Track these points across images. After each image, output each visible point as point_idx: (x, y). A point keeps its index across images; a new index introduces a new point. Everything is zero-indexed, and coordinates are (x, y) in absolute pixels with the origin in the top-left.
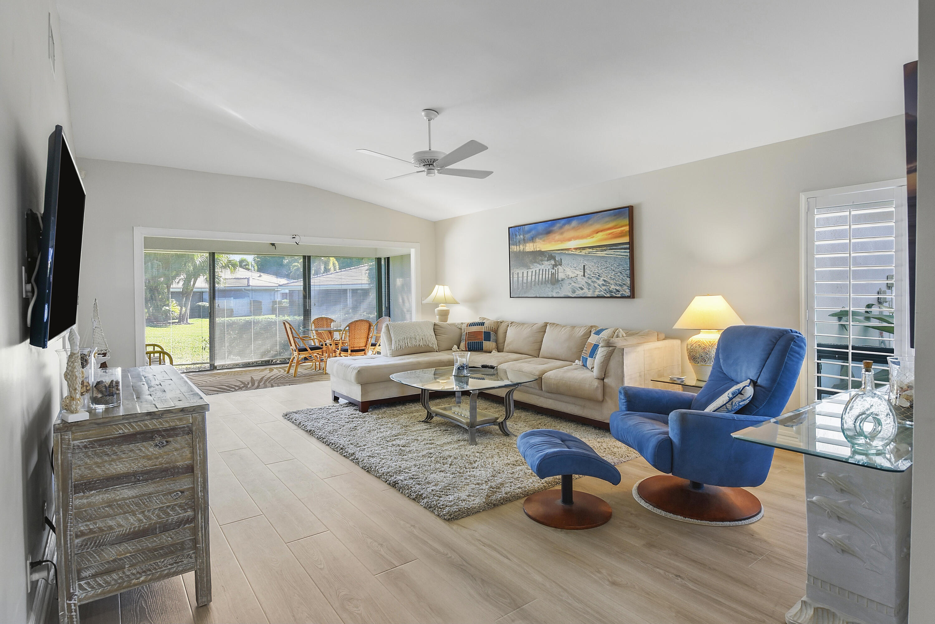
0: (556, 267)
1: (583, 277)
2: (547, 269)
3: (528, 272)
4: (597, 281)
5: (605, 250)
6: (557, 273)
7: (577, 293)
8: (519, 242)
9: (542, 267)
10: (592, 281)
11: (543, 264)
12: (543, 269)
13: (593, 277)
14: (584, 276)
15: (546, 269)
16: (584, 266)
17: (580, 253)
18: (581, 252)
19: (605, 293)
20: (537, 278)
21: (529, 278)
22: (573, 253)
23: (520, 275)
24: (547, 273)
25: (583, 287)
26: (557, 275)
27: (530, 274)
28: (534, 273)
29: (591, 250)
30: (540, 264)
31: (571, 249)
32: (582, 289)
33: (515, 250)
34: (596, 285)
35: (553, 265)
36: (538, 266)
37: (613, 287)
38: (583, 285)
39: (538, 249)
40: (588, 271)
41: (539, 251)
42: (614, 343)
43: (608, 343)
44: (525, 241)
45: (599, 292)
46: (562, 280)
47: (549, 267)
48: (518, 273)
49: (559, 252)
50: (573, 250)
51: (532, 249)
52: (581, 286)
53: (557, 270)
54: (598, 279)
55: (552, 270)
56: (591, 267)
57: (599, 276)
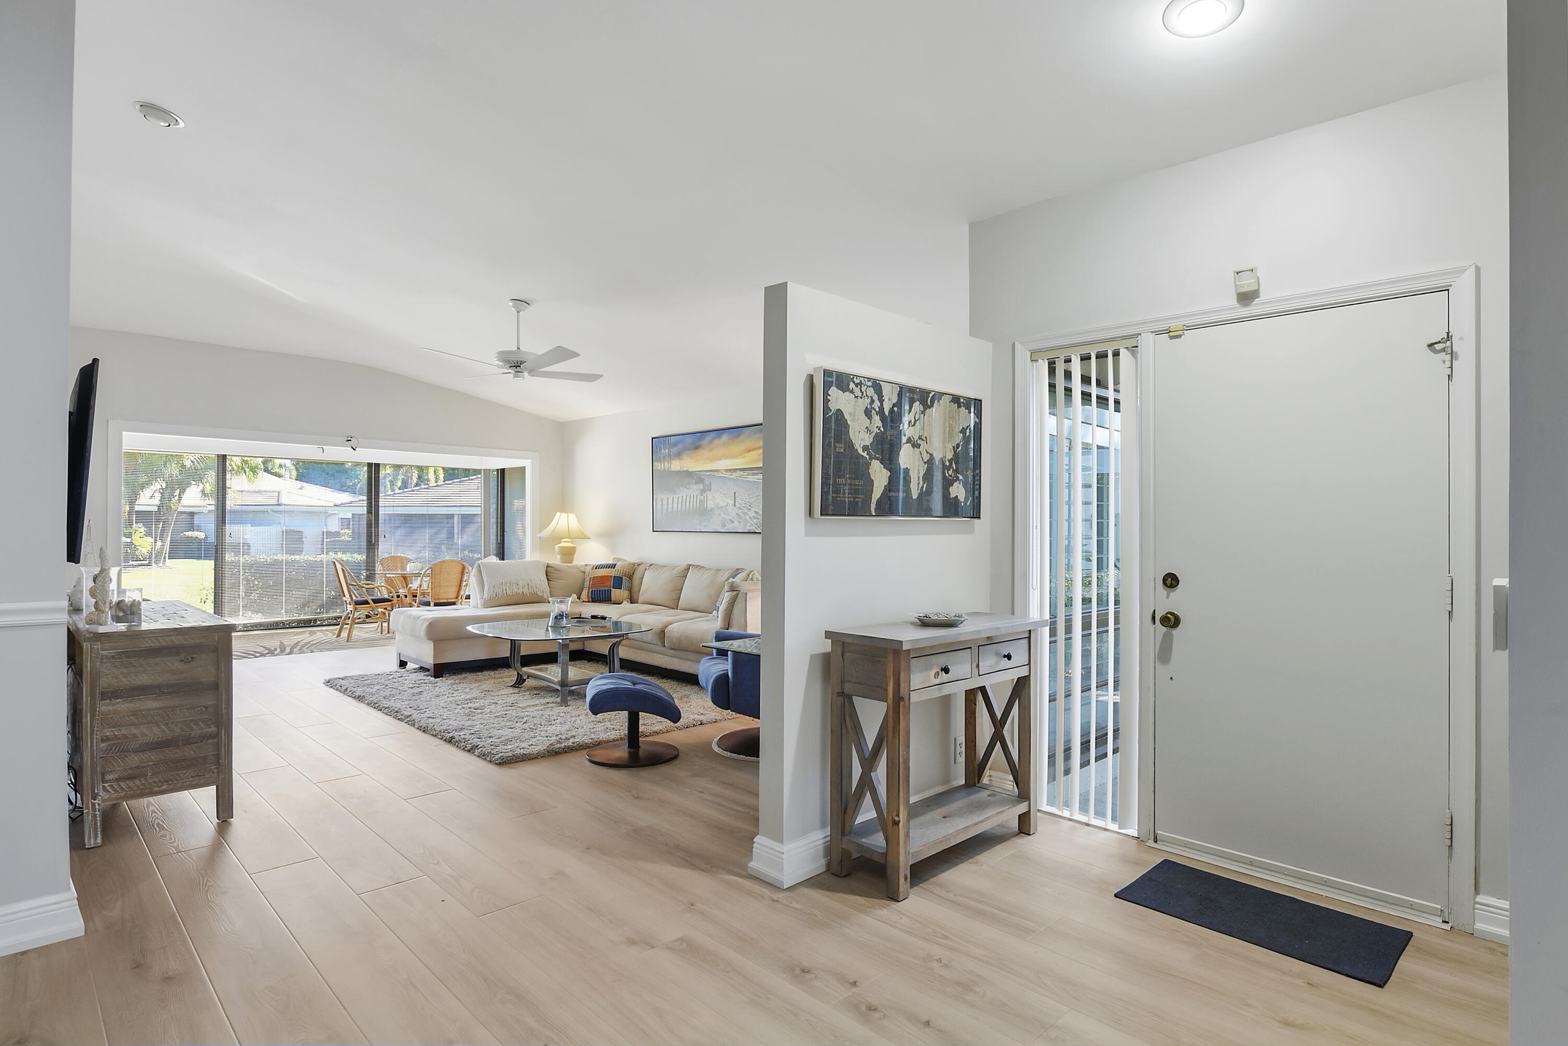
0: (705, 493)
1: (734, 507)
2: (695, 495)
3: (673, 498)
4: (748, 512)
5: (757, 474)
6: (705, 500)
7: (727, 527)
8: (664, 458)
9: (689, 492)
10: (743, 513)
11: (690, 489)
12: (690, 496)
13: (744, 507)
14: (735, 505)
15: (693, 495)
16: (735, 493)
17: (731, 477)
18: (731, 475)
19: (756, 528)
20: (684, 507)
21: (675, 506)
22: (723, 475)
23: (665, 502)
24: (695, 500)
25: (734, 520)
26: (705, 503)
27: (676, 500)
28: (680, 500)
29: (742, 473)
30: (687, 488)
31: (720, 470)
32: (732, 522)
33: (659, 468)
34: (747, 518)
35: (702, 491)
36: (685, 490)
38: (734, 518)
39: (685, 469)
40: (738, 500)
41: (686, 471)
42: (738, 587)
43: (731, 586)
44: (670, 457)
45: (750, 526)
47: (697, 493)
48: (662, 499)
49: (708, 473)
50: (724, 472)
51: (678, 469)
52: (732, 518)
53: (705, 497)
54: (749, 510)
55: (701, 497)
56: (742, 494)
57: (750, 506)
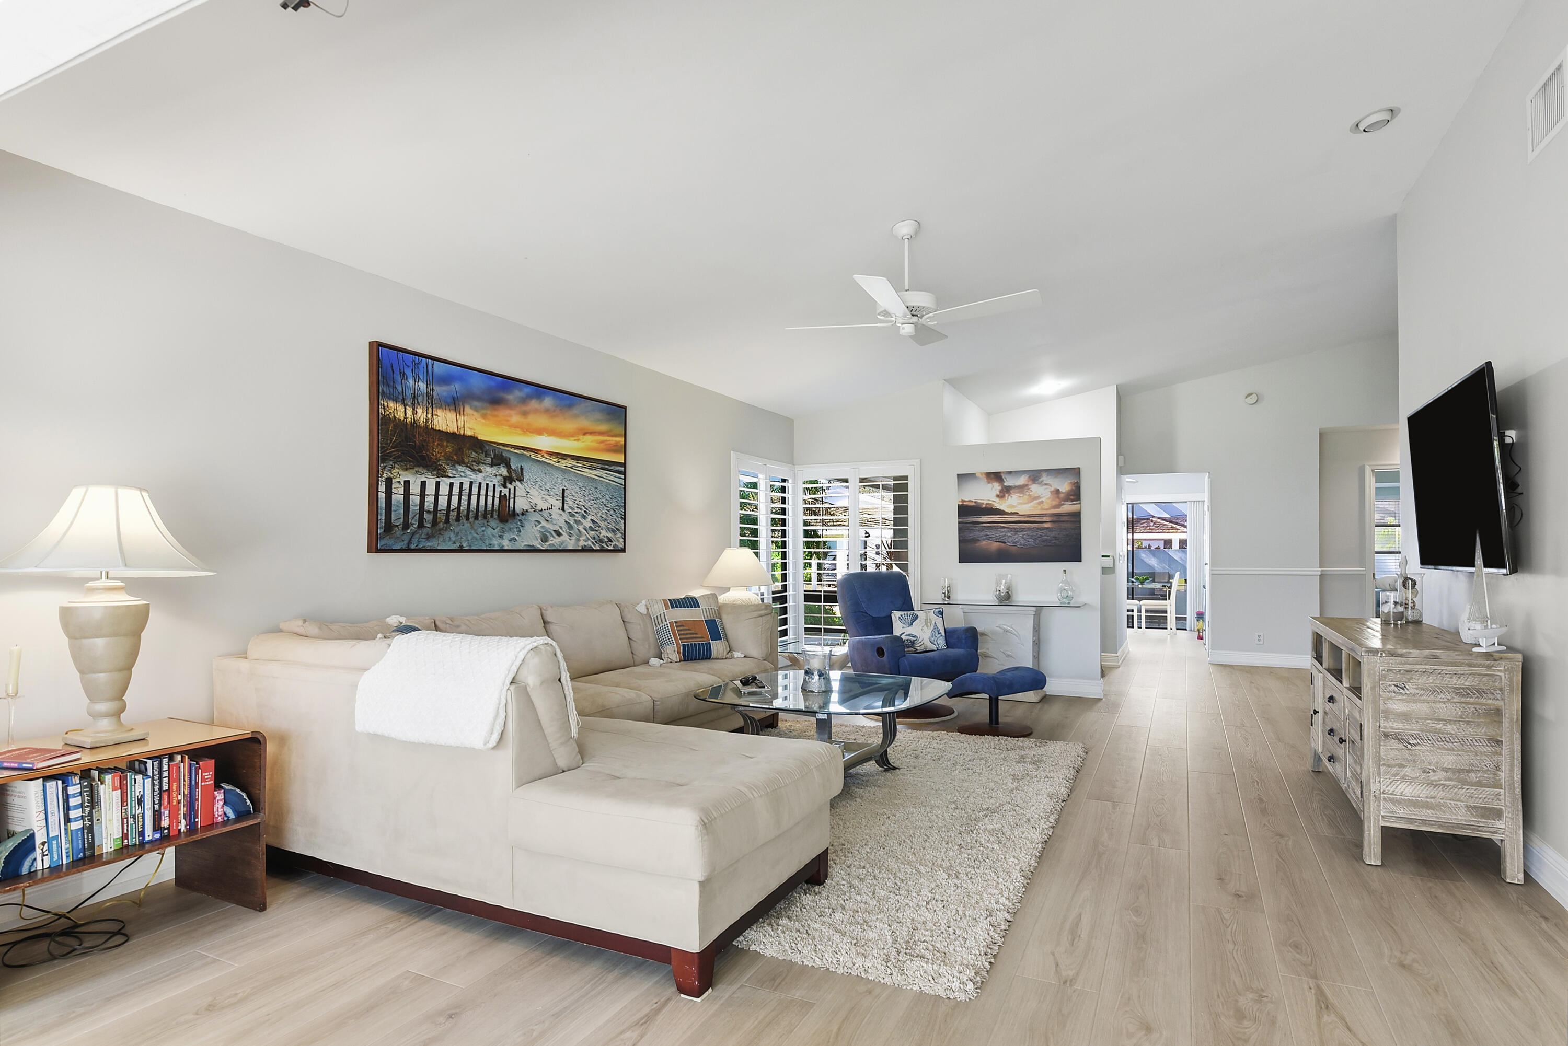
0: (511, 483)
1: (561, 512)
2: (491, 485)
3: (438, 484)
4: (583, 521)
5: (595, 469)
6: (512, 496)
7: (551, 542)
8: (414, 397)
9: (479, 478)
10: (575, 521)
11: (480, 471)
12: (480, 484)
13: (576, 512)
14: (563, 509)
15: (487, 485)
16: (563, 490)
17: (557, 464)
18: (559, 462)
19: (593, 543)
20: (464, 503)
21: (443, 501)
22: (544, 459)
23: (415, 489)
24: (490, 493)
25: (560, 530)
26: (512, 501)
27: (444, 490)
28: (456, 490)
29: (578, 463)
30: (473, 470)
31: (540, 450)
32: (559, 534)
33: (400, 415)
34: (581, 528)
35: (505, 478)
36: (469, 473)
37: (604, 533)
38: (561, 528)
39: (469, 433)
40: (569, 501)
41: (471, 437)
44: (431, 402)
45: (585, 541)
46: (523, 514)
47: (495, 482)
48: (407, 483)
49: (517, 451)
50: (546, 456)
51: (452, 428)
52: (557, 528)
53: (512, 491)
54: (584, 517)
55: (503, 489)
56: (574, 494)
57: (585, 511)
